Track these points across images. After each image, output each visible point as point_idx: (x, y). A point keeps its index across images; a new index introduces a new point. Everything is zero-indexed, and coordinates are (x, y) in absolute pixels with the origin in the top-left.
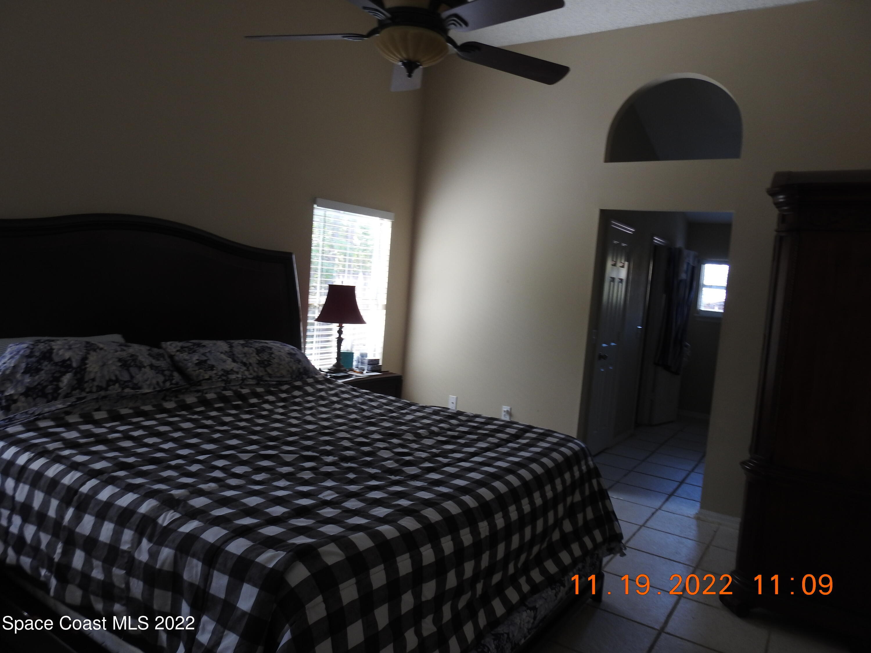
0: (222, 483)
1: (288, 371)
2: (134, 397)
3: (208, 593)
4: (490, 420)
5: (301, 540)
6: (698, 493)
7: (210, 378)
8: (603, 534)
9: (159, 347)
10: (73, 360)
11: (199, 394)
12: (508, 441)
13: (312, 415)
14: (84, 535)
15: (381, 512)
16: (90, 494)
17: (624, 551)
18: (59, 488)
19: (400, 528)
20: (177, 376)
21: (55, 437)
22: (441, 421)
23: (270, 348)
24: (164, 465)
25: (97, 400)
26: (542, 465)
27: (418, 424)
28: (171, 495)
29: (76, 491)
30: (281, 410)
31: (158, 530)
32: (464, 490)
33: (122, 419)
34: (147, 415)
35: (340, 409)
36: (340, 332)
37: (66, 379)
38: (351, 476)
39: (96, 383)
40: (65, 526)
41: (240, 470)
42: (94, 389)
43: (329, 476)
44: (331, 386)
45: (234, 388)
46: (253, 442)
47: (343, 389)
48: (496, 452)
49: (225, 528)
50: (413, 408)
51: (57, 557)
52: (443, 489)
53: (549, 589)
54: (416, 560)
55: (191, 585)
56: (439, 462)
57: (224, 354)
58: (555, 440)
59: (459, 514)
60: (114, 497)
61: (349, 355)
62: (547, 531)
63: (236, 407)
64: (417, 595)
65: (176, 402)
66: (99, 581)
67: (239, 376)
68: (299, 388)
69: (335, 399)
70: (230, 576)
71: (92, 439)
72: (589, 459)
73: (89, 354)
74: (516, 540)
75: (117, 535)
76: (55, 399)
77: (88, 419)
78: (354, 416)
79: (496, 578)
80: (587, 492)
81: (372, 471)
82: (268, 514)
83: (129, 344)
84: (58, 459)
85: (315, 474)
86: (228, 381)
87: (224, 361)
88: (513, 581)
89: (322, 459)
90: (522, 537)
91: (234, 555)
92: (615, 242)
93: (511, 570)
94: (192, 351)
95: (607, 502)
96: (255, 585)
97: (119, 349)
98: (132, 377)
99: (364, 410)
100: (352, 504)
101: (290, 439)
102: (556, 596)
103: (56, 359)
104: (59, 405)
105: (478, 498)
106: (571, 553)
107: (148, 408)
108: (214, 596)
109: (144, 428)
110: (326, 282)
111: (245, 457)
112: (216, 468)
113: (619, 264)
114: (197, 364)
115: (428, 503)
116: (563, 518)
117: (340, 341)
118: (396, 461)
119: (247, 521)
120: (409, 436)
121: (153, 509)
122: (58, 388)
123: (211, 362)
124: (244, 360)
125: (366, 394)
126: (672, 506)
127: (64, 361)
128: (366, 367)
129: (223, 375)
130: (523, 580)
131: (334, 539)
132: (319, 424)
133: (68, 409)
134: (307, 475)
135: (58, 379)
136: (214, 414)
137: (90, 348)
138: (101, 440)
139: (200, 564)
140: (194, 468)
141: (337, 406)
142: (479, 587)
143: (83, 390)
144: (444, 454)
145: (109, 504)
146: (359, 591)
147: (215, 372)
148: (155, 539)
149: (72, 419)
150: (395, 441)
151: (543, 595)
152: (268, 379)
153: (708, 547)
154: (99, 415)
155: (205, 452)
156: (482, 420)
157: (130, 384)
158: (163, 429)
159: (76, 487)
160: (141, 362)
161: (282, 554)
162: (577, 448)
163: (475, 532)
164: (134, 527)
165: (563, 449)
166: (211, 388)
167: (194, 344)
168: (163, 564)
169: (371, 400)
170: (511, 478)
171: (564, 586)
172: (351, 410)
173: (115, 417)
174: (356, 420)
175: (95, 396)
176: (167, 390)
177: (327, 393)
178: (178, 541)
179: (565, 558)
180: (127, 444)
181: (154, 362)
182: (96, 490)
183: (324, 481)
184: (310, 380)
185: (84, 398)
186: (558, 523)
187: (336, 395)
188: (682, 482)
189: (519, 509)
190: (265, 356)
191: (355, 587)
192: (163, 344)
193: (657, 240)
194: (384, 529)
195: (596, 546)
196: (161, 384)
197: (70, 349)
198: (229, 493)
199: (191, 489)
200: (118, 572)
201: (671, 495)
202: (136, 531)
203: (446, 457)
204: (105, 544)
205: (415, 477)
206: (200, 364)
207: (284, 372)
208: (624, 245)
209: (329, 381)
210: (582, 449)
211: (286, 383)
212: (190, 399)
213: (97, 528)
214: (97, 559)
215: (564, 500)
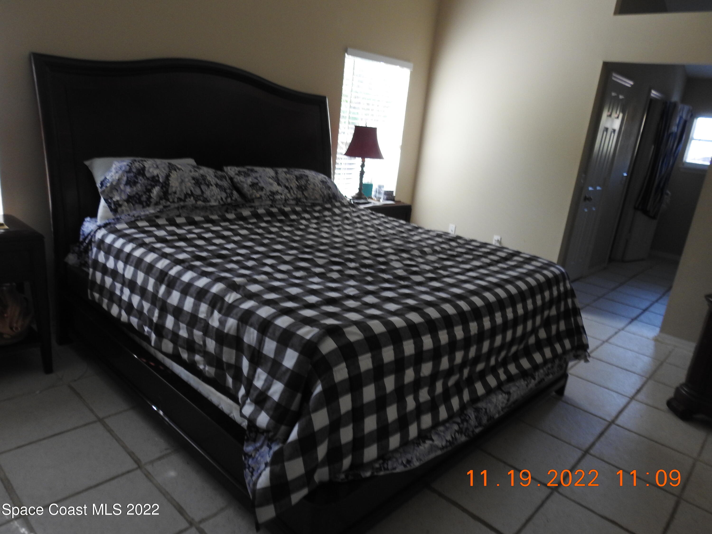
0: (271, 276)
1: (321, 195)
2: (204, 208)
3: (262, 353)
4: (484, 245)
5: (330, 321)
6: (659, 320)
7: (261, 197)
8: (572, 343)
9: (222, 170)
10: (160, 176)
11: (253, 209)
12: (498, 262)
13: (339, 231)
14: (173, 306)
15: (392, 307)
16: (177, 276)
17: (588, 359)
18: (154, 271)
19: (407, 321)
20: (235, 194)
21: (150, 234)
22: (442, 243)
23: (307, 176)
24: (228, 259)
25: (178, 208)
26: (527, 283)
27: (423, 244)
28: (234, 281)
29: (166, 274)
30: (315, 226)
31: (225, 306)
32: (460, 297)
33: (196, 224)
34: (214, 222)
35: (361, 228)
36: (363, 166)
37: (156, 191)
38: (369, 279)
39: (176, 196)
40: (160, 298)
41: (284, 267)
42: (176, 200)
43: (352, 277)
44: (354, 210)
45: (279, 206)
46: (293, 248)
47: (364, 213)
48: (488, 270)
49: (274, 308)
50: (420, 231)
51: (155, 319)
52: (443, 295)
53: (522, 380)
54: (419, 345)
55: (249, 346)
56: (440, 274)
57: (272, 179)
58: (539, 264)
59: (454, 315)
60: (193, 279)
61: (369, 187)
62: (525, 336)
63: (280, 221)
64: (417, 371)
65: (235, 214)
66: (184, 338)
67: (283, 197)
68: (328, 210)
69: (357, 220)
70: (278, 342)
71: (176, 237)
72: (567, 282)
73: (171, 172)
74: (498, 340)
75: (196, 307)
76: (148, 205)
77: (172, 223)
78: (372, 234)
79: (480, 367)
80: (562, 308)
81: (386, 276)
82: (305, 301)
83: (200, 167)
84: (153, 250)
85: (341, 275)
86: (274, 201)
87: (271, 184)
88: (494, 371)
89: (346, 265)
90: (504, 338)
91: (280, 327)
92: (614, 94)
93: (493, 362)
94: (246, 175)
95: (578, 318)
96: (296, 350)
97: (192, 170)
98: (202, 192)
99: (379, 230)
100: (370, 299)
101: (322, 248)
102: (527, 386)
103: (148, 175)
104: (151, 211)
105: (471, 303)
106: (543, 355)
107: (215, 217)
108: (265, 356)
109: (213, 232)
110: (353, 123)
111: (287, 258)
112: (266, 265)
113: (614, 115)
114: (250, 186)
115: (429, 304)
116: (540, 327)
117: (362, 173)
118: (405, 271)
119: (290, 304)
120: (416, 252)
121: (221, 290)
122: (150, 197)
123: (262, 184)
124: (287, 184)
125: (383, 217)
126: (634, 328)
127: (153, 177)
128: (382, 196)
129: (270, 195)
130: (501, 371)
131: (356, 323)
132: (344, 239)
133: (158, 214)
134: (335, 275)
135: (149, 191)
136: (263, 225)
137: (172, 168)
138: (182, 238)
139: (256, 332)
140: (250, 263)
141: (359, 225)
142: (466, 372)
143: (168, 200)
144: (445, 268)
145: (189, 285)
146: (373, 363)
147: (264, 192)
148: (223, 311)
149: (161, 221)
150: (405, 255)
151: (517, 384)
152: (305, 200)
153: (661, 364)
154: (180, 220)
155: (258, 252)
156: (478, 244)
157: (202, 198)
158: (226, 233)
159: (166, 270)
160: (209, 182)
161: (315, 330)
162: (557, 272)
163: (466, 330)
164: (208, 302)
165: (545, 272)
166: (261, 206)
167: (248, 169)
168: (230, 329)
169: (385, 222)
170: (499, 291)
171: (534, 379)
172: (370, 229)
173: (191, 222)
174: (374, 237)
175: (176, 205)
176: (229, 204)
177: (351, 215)
178: (239, 314)
179: (538, 358)
180: (201, 242)
181: (219, 182)
182: (180, 274)
183: (348, 280)
184: (338, 204)
185: (169, 206)
186: (535, 331)
187: (358, 217)
188: (645, 310)
189: (504, 316)
190: (303, 182)
191: (370, 360)
192: (225, 168)
193: (654, 93)
194: (395, 320)
195: (565, 352)
196: (224, 199)
197: (157, 167)
198: (276, 284)
199: (248, 278)
200: (198, 334)
201: (633, 320)
202: (209, 305)
203: (445, 270)
204: (188, 313)
205: (420, 284)
206: (254, 185)
207: (318, 196)
208: (621, 97)
209: (352, 206)
210: (562, 273)
211: (319, 205)
212: (246, 213)
213: (182, 300)
214: (183, 322)
215: (542, 313)
